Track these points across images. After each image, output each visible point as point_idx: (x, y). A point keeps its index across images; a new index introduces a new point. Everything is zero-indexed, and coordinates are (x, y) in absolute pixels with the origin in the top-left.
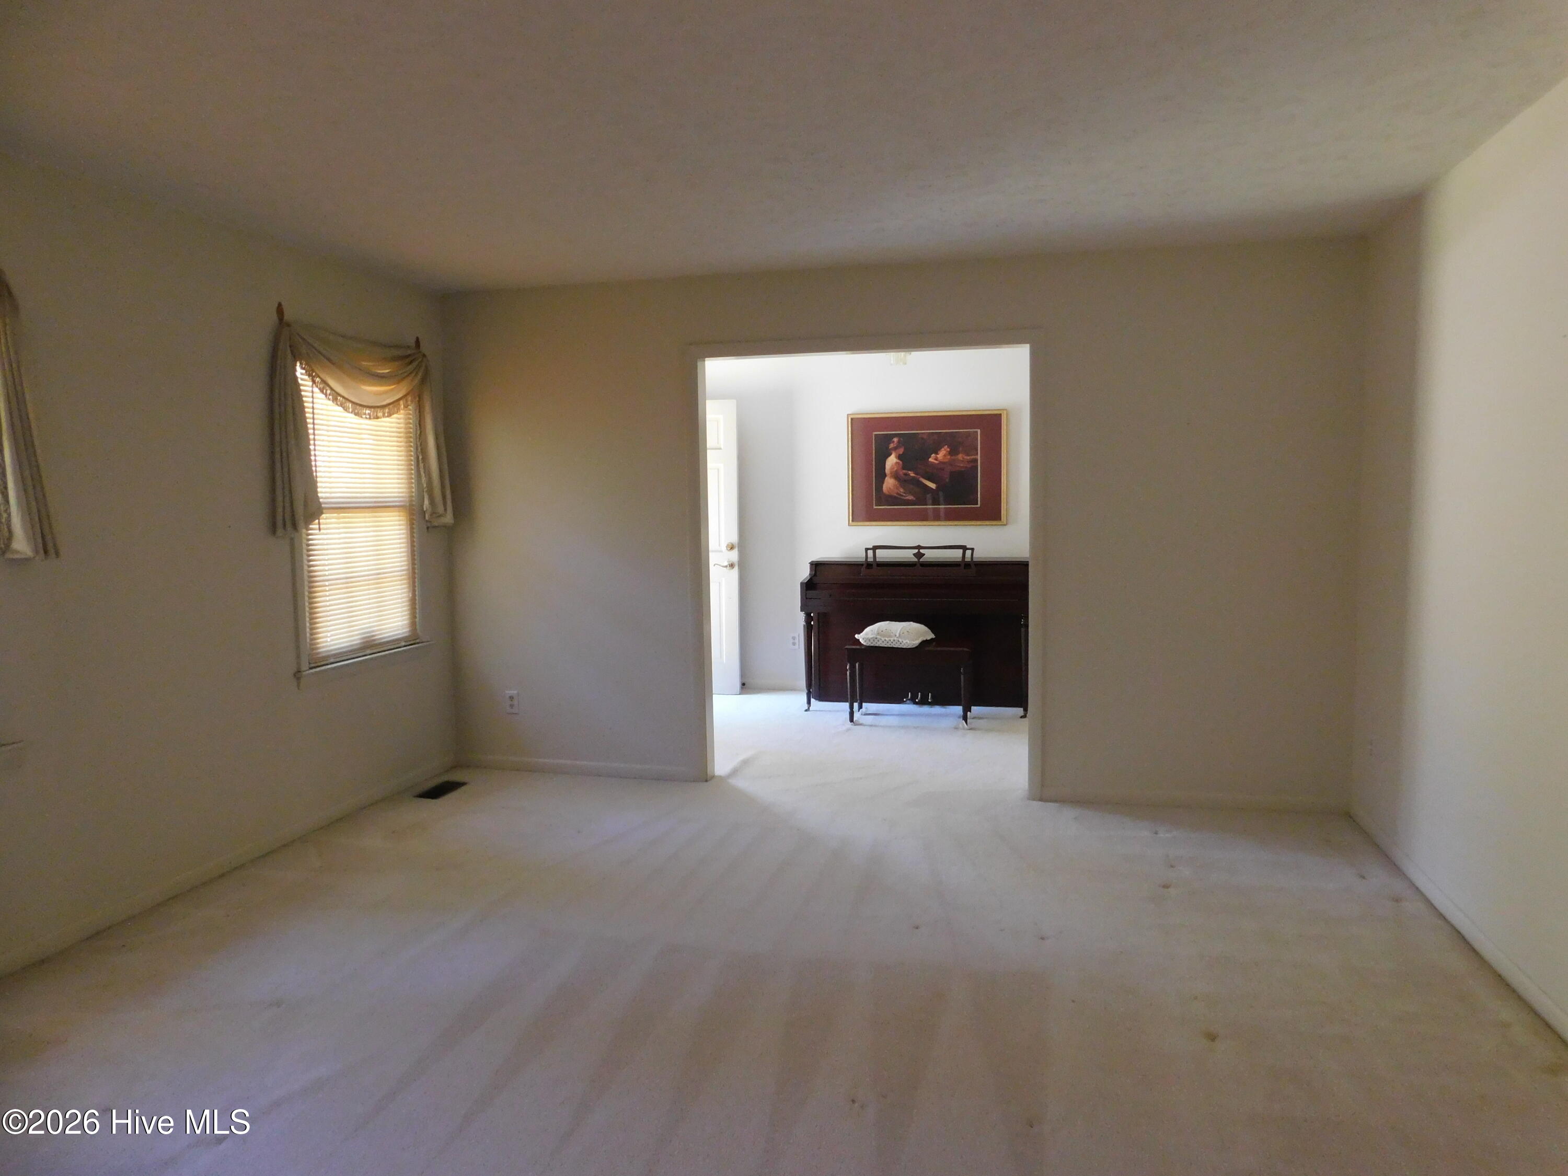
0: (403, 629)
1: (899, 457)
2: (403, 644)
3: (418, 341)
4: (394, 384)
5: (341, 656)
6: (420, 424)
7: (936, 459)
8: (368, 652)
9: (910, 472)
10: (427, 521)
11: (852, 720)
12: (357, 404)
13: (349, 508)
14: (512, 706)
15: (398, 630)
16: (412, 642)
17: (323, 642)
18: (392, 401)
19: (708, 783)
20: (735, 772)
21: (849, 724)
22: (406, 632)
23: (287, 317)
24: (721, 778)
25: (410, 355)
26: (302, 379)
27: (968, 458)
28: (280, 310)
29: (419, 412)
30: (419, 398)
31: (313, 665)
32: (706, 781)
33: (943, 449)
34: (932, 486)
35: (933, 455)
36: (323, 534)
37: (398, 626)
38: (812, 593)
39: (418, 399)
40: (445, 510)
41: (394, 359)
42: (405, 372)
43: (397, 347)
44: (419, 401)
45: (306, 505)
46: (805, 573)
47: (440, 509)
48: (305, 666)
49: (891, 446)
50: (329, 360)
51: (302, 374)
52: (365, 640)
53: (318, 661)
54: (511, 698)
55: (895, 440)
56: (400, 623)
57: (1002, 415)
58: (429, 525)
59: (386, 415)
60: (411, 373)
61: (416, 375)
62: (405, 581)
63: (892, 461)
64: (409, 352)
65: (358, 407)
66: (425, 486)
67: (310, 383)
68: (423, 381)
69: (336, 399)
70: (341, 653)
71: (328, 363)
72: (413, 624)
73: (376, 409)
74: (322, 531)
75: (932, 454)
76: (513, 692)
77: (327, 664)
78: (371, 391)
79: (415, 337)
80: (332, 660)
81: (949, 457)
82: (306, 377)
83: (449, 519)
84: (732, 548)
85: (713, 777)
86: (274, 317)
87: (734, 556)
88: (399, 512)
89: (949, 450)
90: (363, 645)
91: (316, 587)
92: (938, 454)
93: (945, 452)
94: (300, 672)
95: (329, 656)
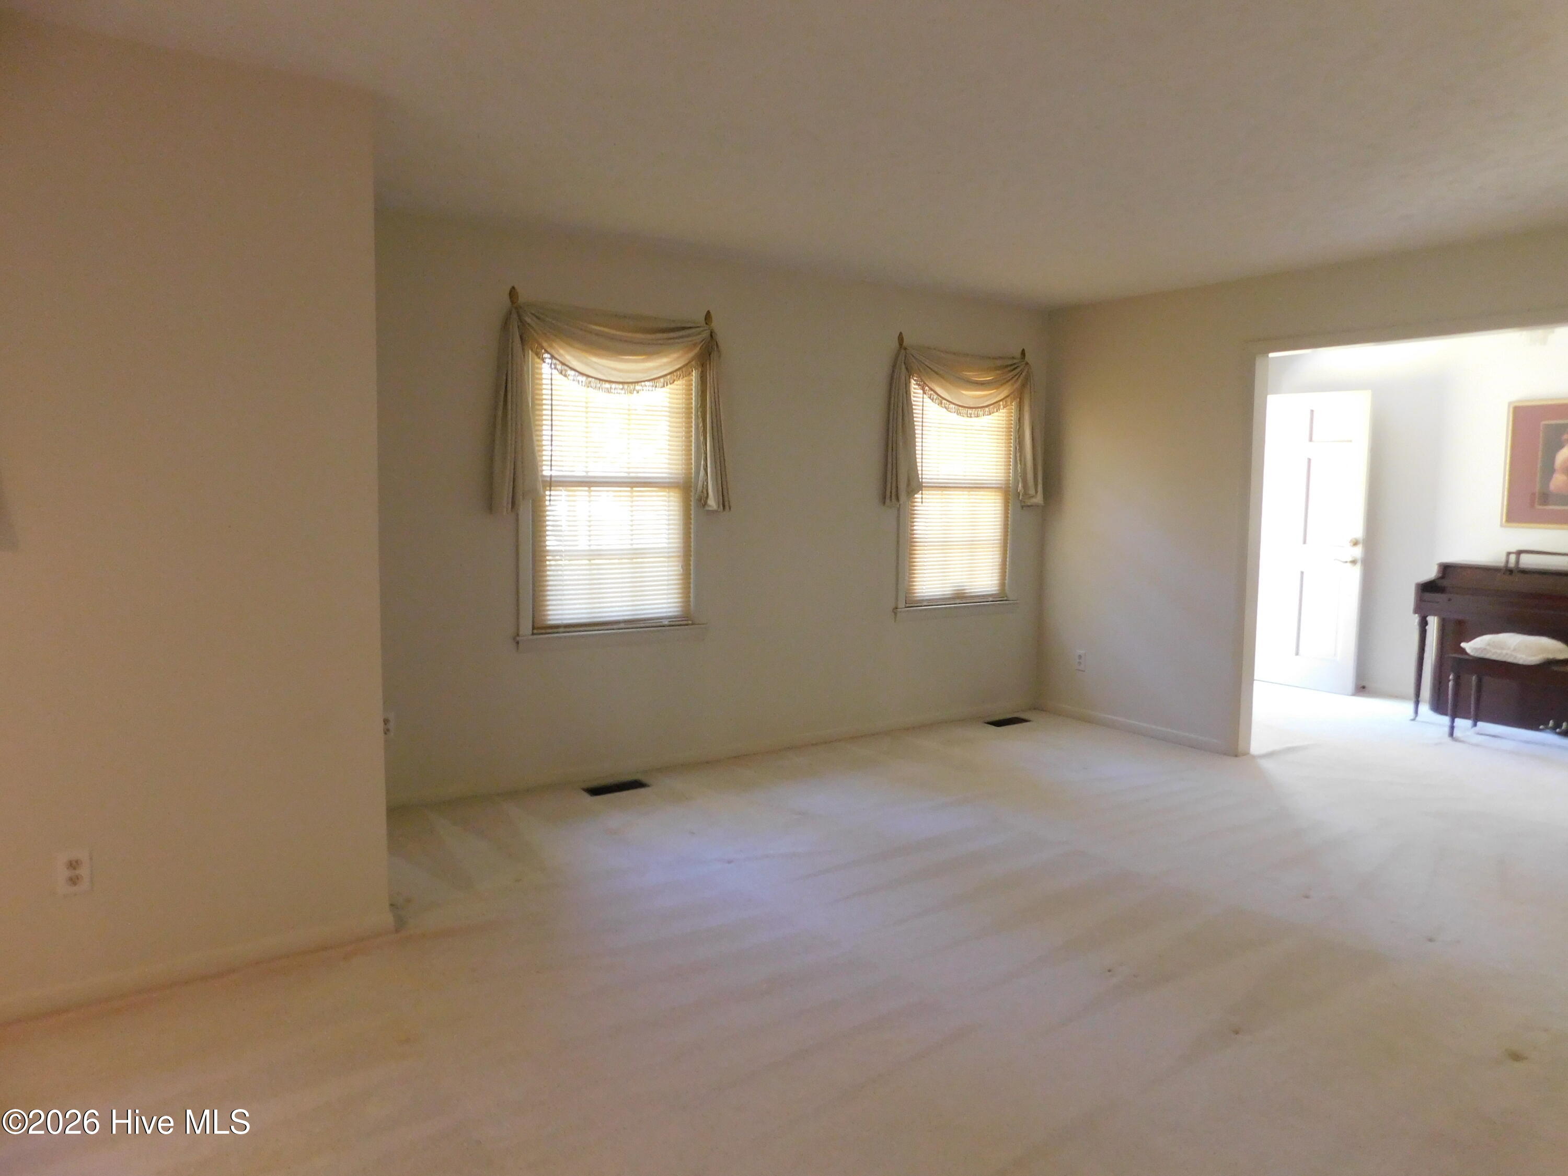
0: (993, 587)
2: (991, 599)
3: (1023, 353)
4: (996, 389)
5: (931, 601)
6: (1020, 420)
8: (958, 601)
10: (1021, 501)
11: (1451, 734)
12: (960, 406)
13: (949, 487)
14: (1080, 663)
15: (989, 587)
16: (1001, 599)
17: (919, 589)
18: (992, 402)
19: (1237, 758)
20: (1270, 755)
21: (1447, 739)
22: (995, 590)
23: (905, 343)
24: (1254, 757)
25: (1015, 364)
26: (915, 389)
28: (901, 338)
29: (1020, 411)
30: (1020, 399)
31: (908, 605)
32: (1236, 756)
36: (924, 506)
37: (988, 585)
38: (1428, 596)
39: (1018, 400)
40: (1036, 492)
41: (997, 368)
42: (1004, 379)
43: (1000, 358)
44: (1020, 402)
45: (909, 484)
46: (1430, 573)
47: (1032, 492)
48: (901, 604)
50: (936, 373)
51: (914, 385)
52: (956, 592)
53: (913, 603)
54: (1080, 657)
56: (990, 583)
58: (1023, 504)
59: (986, 413)
60: (1009, 380)
61: (1015, 382)
62: (997, 549)
64: (1015, 361)
65: (960, 408)
66: (1019, 471)
67: (921, 392)
68: (1023, 386)
69: (941, 403)
70: (933, 599)
71: (935, 375)
72: (1002, 584)
73: (977, 410)
74: (924, 504)
76: (1081, 652)
77: (921, 606)
78: (971, 395)
79: (1022, 349)
80: (925, 604)
82: (917, 387)
83: (1039, 499)
84: (1356, 543)
85: (1246, 753)
86: (895, 344)
87: (1358, 552)
88: (995, 492)
90: (956, 595)
91: (917, 546)
94: (897, 608)
95: (923, 600)
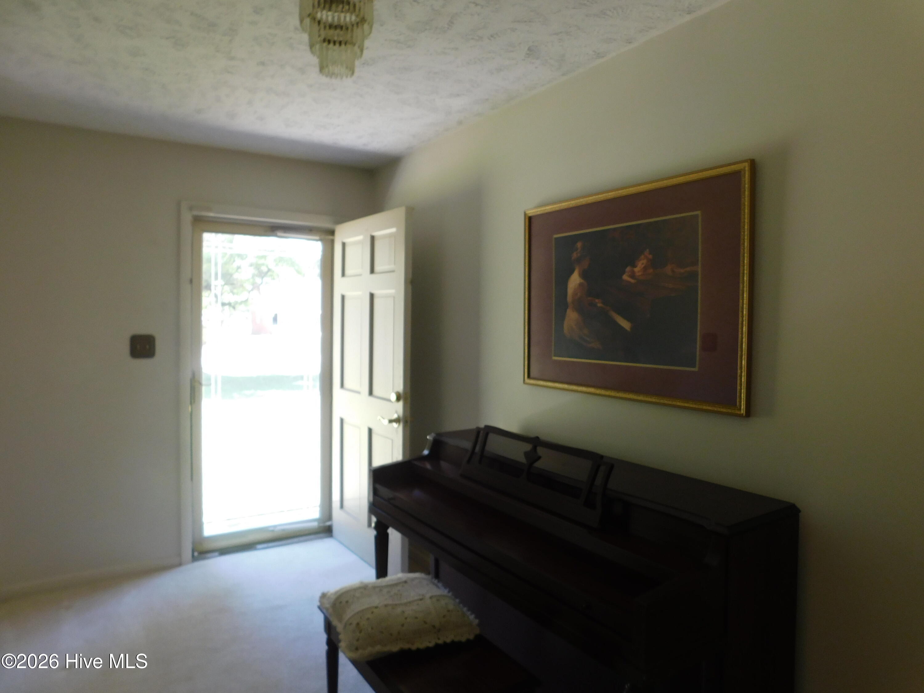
1: (584, 275)
7: (633, 276)
9: (597, 301)
27: (682, 271)
33: (642, 257)
34: (626, 325)
35: (628, 269)
49: (575, 255)
55: (579, 245)
57: (743, 172)
63: (575, 280)
75: (626, 267)
81: (651, 271)
84: (399, 398)
87: (400, 409)
89: (650, 257)
92: (636, 267)
93: (644, 261)
